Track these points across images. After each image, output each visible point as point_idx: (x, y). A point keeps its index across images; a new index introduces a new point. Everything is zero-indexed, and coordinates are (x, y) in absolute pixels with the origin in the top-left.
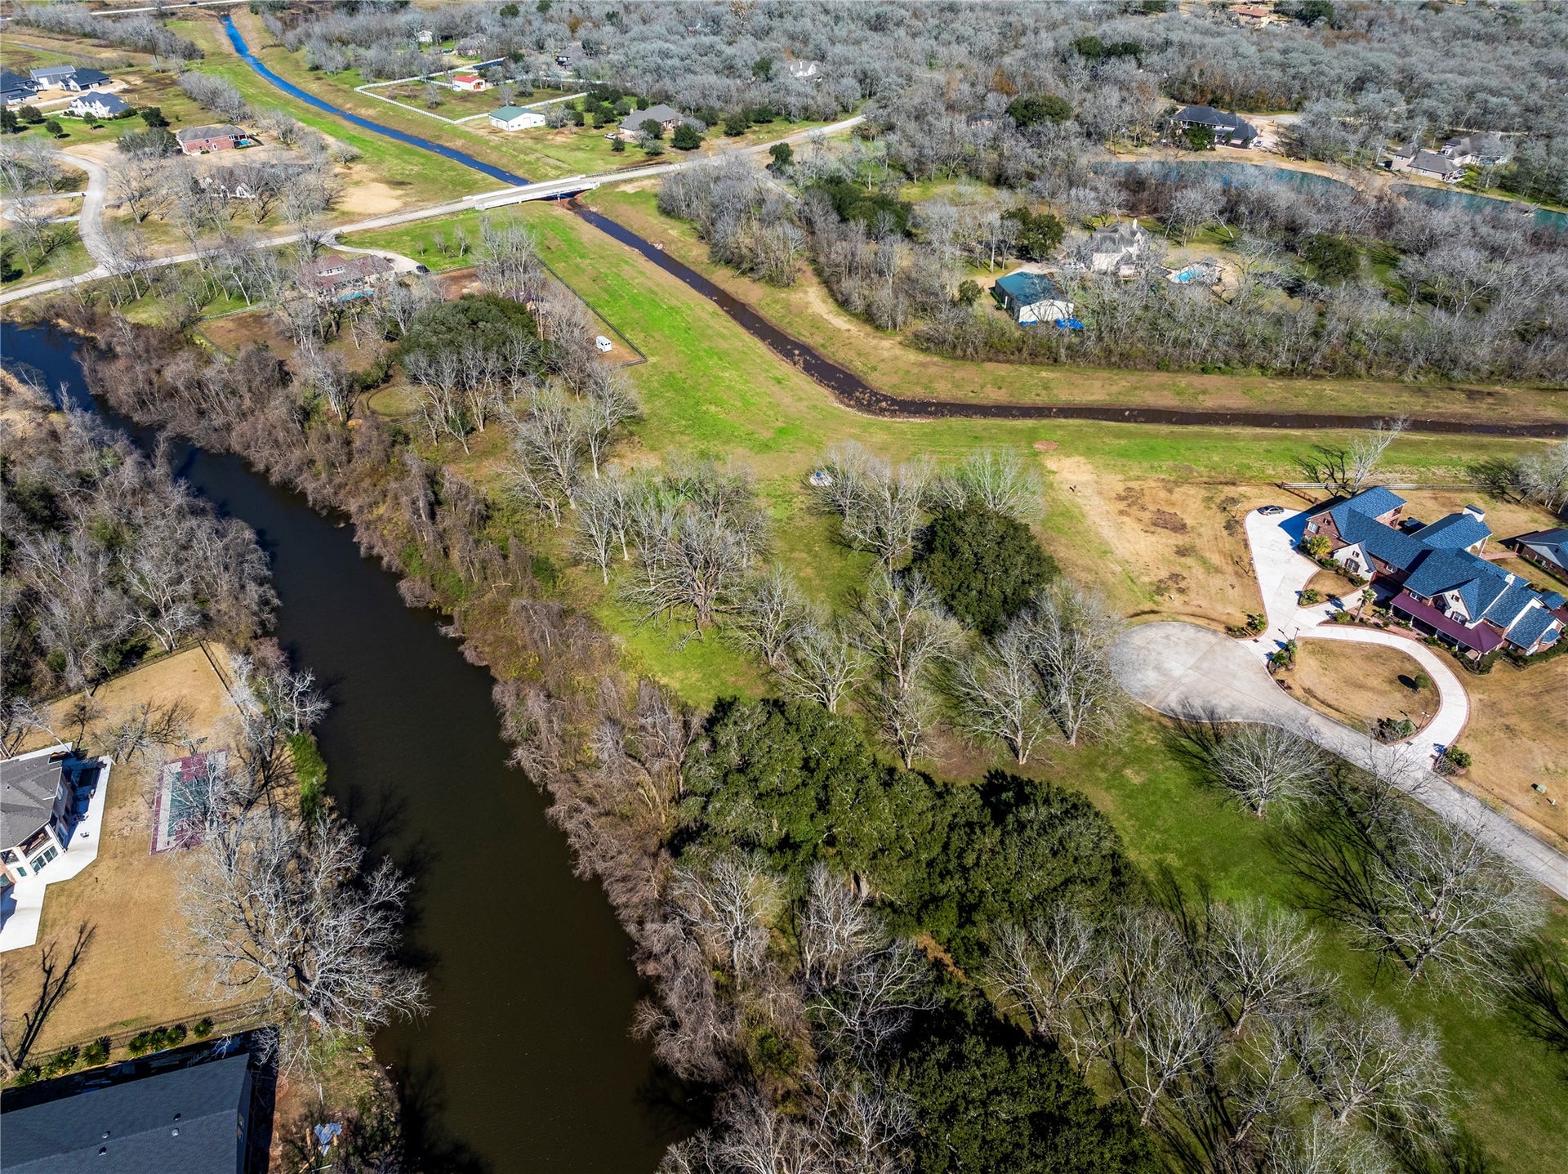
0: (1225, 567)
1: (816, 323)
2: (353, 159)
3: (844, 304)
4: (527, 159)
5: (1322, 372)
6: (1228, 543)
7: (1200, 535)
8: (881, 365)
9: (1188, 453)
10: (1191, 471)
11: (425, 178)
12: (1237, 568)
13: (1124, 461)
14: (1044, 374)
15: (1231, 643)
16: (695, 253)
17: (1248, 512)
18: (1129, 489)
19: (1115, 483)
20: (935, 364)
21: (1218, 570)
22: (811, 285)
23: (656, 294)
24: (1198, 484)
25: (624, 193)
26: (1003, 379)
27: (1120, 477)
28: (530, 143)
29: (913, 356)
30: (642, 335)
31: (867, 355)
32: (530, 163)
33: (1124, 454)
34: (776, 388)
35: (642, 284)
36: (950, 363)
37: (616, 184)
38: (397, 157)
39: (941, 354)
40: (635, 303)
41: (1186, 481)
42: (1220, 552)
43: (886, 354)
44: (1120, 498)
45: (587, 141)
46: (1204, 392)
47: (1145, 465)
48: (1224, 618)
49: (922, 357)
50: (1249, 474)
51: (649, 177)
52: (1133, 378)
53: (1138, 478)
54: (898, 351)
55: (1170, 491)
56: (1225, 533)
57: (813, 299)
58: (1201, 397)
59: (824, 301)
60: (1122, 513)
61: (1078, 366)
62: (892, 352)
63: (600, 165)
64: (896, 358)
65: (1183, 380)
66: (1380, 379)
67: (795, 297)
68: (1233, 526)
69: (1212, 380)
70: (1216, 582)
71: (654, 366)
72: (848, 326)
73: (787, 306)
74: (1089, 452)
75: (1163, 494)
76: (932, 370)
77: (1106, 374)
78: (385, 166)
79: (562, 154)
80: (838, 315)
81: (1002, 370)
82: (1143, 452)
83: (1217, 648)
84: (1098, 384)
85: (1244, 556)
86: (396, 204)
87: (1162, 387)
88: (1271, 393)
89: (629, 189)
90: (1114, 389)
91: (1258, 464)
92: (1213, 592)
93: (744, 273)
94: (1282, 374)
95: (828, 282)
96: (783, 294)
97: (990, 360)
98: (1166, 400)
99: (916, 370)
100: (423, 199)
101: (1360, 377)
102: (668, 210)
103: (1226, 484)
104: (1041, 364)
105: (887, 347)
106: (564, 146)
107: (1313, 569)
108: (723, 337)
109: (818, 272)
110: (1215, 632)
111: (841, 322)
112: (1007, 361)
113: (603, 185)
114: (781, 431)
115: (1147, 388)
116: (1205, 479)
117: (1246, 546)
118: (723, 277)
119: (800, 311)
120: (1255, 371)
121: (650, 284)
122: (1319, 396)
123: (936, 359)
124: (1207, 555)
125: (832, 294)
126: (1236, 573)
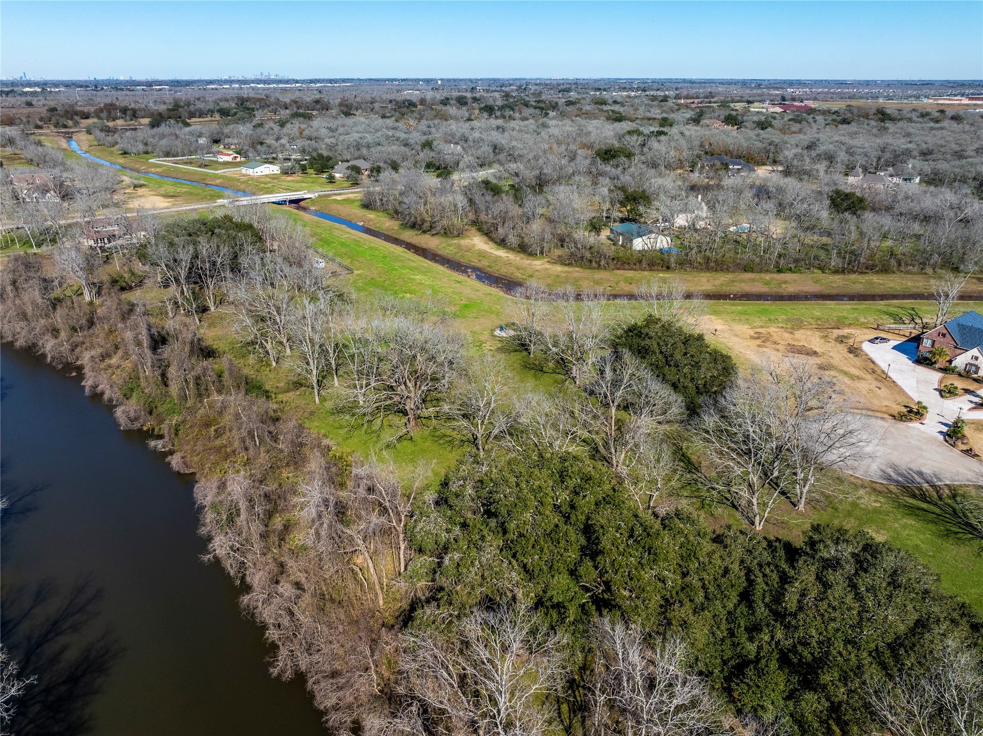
0: (864, 376)
1: (482, 254)
2: (141, 186)
3: (502, 243)
4: (266, 186)
5: (864, 271)
6: (857, 361)
7: (831, 357)
8: (537, 273)
9: (794, 311)
10: (802, 321)
11: (191, 194)
12: (875, 376)
13: (747, 317)
14: (662, 275)
15: (902, 425)
16: (387, 224)
17: (861, 342)
18: (756, 333)
19: (746, 330)
20: (577, 272)
21: (859, 378)
22: (476, 236)
23: (359, 242)
24: (811, 329)
25: (336, 200)
26: (632, 278)
27: (747, 326)
28: (269, 180)
29: (559, 268)
30: (349, 261)
31: (524, 269)
32: (268, 188)
33: (745, 313)
34: (458, 285)
35: (349, 238)
36: (589, 271)
37: (330, 195)
38: (172, 185)
39: (581, 267)
40: (343, 244)
41: (800, 328)
42: (854, 367)
43: (538, 268)
44: (752, 338)
45: (309, 179)
46: (785, 282)
47: (764, 318)
48: (884, 409)
49: (566, 268)
50: (847, 322)
51: (352, 193)
52: (730, 276)
53: (762, 327)
54: (548, 266)
55: (791, 333)
56: (851, 356)
57: (479, 242)
58: (783, 286)
59: (486, 243)
60: (759, 346)
61: (685, 270)
62: (543, 267)
63: (319, 189)
64: (547, 269)
65: (767, 277)
66: (908, 272)
67: (464, 242)
68: (854, 351)
69: (788, 276)
70: (863, 386)
71: (358, 275)
72: (507, 255)
73: (459, 247)
74: (715, 313)
75: (787, 335)
76: (576, 275)
77: (708, 274)
78: (163, 189)
79: (291, 184)
80: (498, 249)
81: (630, 274)
82: (758, 312)
83: (893, 430)
84: (704, 280)
85: (876, 369)
86: (169, 204)
87: (753, 280)
88: (836, 282)
89: (339, 198)
90: (717, 282)
91: (852, 316)
92: (865, 393)
93: (424, 232)
94: (836, 272)
95: (488, 234)
96: (455, 241)
97: (618, 269)
98: (759, 288)
99: (564, 275)
100: (187, 202)
101: (894, 272)
102: (367, 205)
103: (833, 328)
104: (658, 270)
105: (538, 264)
106: (293, 181)
107: (938, 376)
108: (413, 261)
109: (480, 230)
110: (882, 418)
111: (502, 253)
112: (631, 269)
113: (320, 196)
114: (466, 306)
115: (743, 281)
116: (815, 326)
117: (873, 362)
118: (410, 236)
119: (469, 249)
120: (816, 271)
121: (354, 237)
122: (871, 283)
123: (577, 269)
124: (845, 369)
125: (492, 239)
126: (876, 379)
